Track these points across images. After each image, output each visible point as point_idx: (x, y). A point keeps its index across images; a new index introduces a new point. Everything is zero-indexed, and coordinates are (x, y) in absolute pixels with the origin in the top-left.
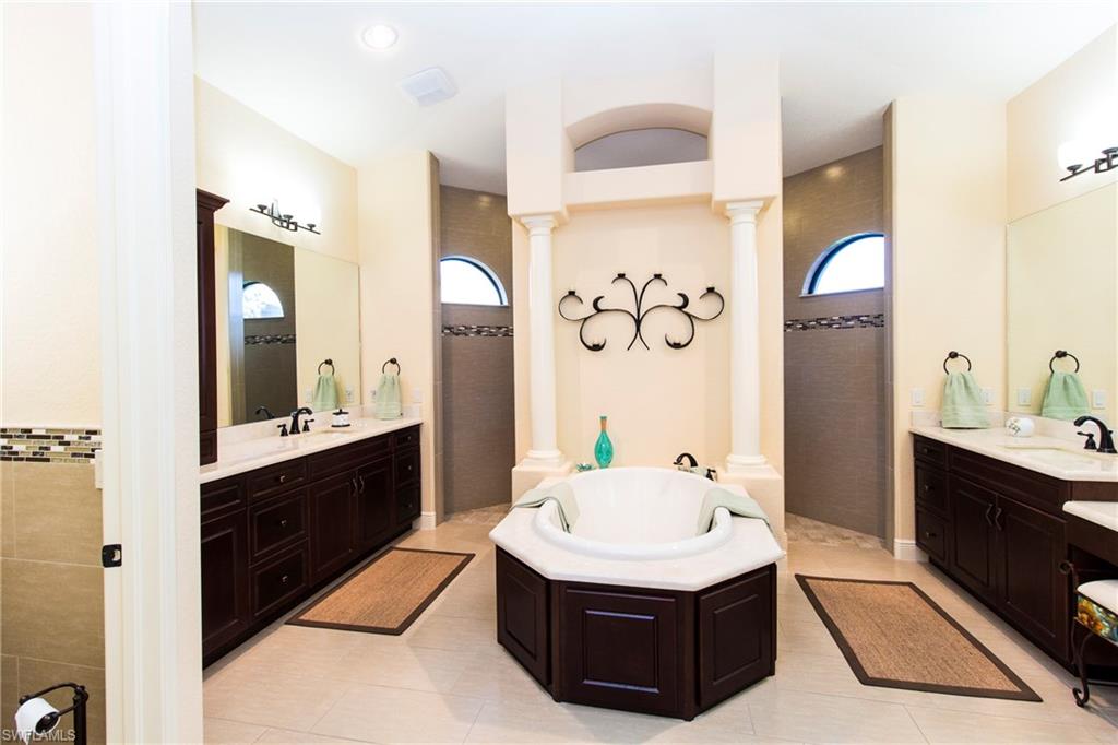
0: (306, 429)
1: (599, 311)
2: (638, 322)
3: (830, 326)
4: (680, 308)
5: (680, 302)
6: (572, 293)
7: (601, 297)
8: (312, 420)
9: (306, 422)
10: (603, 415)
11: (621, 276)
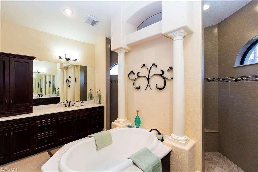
0: (73, 105)
1: (138, 77)
2: (148, 80)
3: (247, 80)
4: (161, 75)
5: (161, 73)
6: (132, 71)
7: (139, 72)
8: (75, 104)
9: (73, 104)
10: (137, 110)
11: (144, 65)
